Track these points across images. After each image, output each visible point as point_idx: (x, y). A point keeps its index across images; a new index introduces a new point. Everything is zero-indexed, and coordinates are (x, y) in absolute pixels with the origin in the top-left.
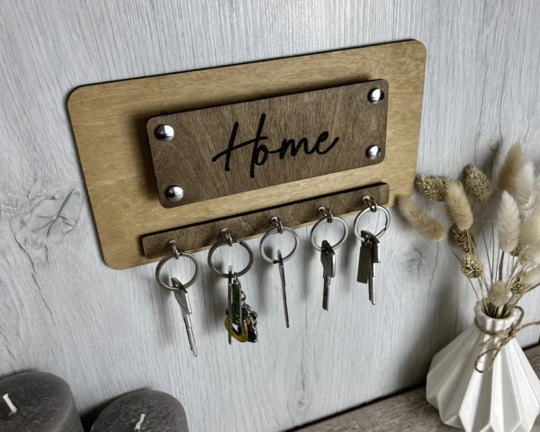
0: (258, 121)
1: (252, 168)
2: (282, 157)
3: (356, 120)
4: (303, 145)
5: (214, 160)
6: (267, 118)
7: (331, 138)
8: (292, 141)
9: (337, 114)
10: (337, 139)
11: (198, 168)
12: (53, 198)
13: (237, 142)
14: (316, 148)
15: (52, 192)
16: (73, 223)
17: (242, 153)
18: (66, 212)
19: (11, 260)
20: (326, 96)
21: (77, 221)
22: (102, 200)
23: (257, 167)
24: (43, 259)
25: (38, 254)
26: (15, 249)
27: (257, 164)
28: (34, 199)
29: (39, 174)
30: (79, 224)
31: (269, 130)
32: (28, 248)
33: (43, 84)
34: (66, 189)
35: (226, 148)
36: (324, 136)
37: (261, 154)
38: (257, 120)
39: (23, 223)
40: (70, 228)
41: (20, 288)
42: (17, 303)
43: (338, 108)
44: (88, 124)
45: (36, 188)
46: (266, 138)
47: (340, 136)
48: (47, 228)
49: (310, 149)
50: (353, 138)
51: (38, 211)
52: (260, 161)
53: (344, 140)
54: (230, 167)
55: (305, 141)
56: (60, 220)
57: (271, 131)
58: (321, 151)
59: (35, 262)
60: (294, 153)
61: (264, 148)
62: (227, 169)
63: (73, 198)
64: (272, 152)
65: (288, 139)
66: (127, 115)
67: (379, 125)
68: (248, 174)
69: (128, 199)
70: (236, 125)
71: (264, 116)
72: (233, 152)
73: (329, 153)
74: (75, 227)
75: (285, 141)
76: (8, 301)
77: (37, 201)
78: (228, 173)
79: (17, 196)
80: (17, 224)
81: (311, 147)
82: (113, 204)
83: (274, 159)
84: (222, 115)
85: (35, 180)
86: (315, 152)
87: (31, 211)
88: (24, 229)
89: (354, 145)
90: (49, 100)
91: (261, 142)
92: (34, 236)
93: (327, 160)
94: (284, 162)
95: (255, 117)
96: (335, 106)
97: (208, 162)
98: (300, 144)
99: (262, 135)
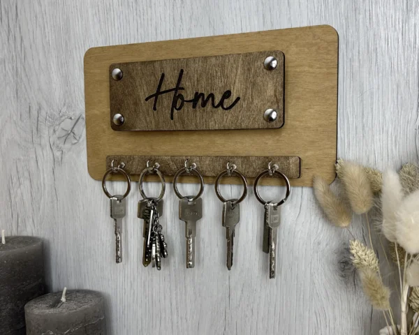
0: (178, 75)
1: (172, 111)
2: (194, 107)
3: (254, 84)
4: (211, 99)
5: (147, 100)
6: (185, 72)
7: (233, 98)
8: (202, 95)
9: (238, 77)
10: (238, 99)
11: (136, 104)
12: (71, 118)
13: (163, 89)
14: (221, 104)
15: (71, 114)
16: (78, 138)
17: (166, 98)
18: (76, 130)
19: (45, 154)
20: (229, 61)
21: (80, 138)
23: (175, 111)
24: (60, 159)
25: (58, 154)
26: (48, 147)
27: (176, 109)
28: (62, 117)
29: (67, 101)
30: (81, 140)
31: (186, 83)
32: (54, 148)
33: (77, 46)
34: (78, 113)
35: (155, 92)
36: (227, 94)
37: (179, 101)
38: (177, 73)
39: (54, 131)
40: (76, 141)
41: (45, 175)
42: (42, 185)
43: (239, 72)
44: (92, 71)
45: (64, 110)
46: (183, 89)
47: (241, 96)
48: (64, 138)
49: (216, 104)
50: (252, 100)
51: (63, 125)
52: (178, 107)
53: (244, 100)
54: (157, 108)
55: (212, 96)
56: (72, 134)
57: (187, 84)
58: (225, 107)
59: (56, 160)
60: (204, 105)
61: (181, 96)
62: (155, 109)
63: (80, 120)
64: (186, 101)
65: (199, 92)
67: (275, 91)
68: (169, 116)
70: (163, 76)
71: (182, 71)
72: (160, 96)
73: (232, 110)
74: (78, 141)
75: (197, 93)
76: (39, 182)
77: (63, 118)
78: (155, 112)
79: (55, 113)
80: (52, 131)
81: (217, 101)
82: (97, 128)
83: (188, 108)
84: (154, 67)
85: (64, 104)
86: (220, 108)
87: (59, 124)
88: (55, 136)
89: (253, 106)
90: (78, 55)
91: (179, 92)
92: (58, 142)
93: (230, 116)
94: (196, 111)
95: (176, 71)
96: (237, 69)
97: (143, 101)
98: (208, 98)
99: (180, 86)
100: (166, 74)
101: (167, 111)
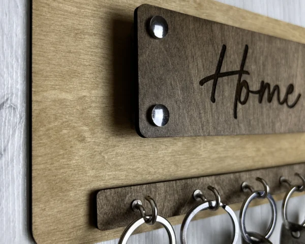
0: (242, 52)
1: (236, 105)
2: (260, 101)
4: (276, 92)
5: (202, 83)
6: (250, 51)
7: (296, 93)
8: (268, 85)
10: (299, 96)
11: (185, 88)
13: (224, 69)
14: (286, 100)
17: (228, 83)
22: (49, 123)
23: (239, 105)
27: (240, 102)
31: (251, 66)
35: (213, 72)
37: (244, 91)
46: (248, 73)
47: (302, 93)
49: (282, 99)
52: (242, 99)
53: (304, 98)
54: (216, 98)
55: (277, 88)
57: (253, 67)
58: (289, 103)
60: (270, 99)
61: (245, 84)
62: (213, 100)
64: (252, 92)
65: (265, 81)
66: (105, 10)
68: (232, 112)
69: (85, 128)
70: (224, 48)
71: (247, 48)
72: (220, 79)
75: (263, 82)
78: (214, 105)
81: (282, 96)
82: (65, 131)
84: (212, 31)
86: (285, 105)
91: (244, 77)
93: (293, 115)
94: (262, 108)
95: (240, 46)
96: (298, 59)
97: (196, 84)
98: (274, 90)
99: (245, 69)
100: (228, 48)
101: (229, 104)
